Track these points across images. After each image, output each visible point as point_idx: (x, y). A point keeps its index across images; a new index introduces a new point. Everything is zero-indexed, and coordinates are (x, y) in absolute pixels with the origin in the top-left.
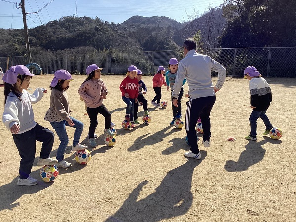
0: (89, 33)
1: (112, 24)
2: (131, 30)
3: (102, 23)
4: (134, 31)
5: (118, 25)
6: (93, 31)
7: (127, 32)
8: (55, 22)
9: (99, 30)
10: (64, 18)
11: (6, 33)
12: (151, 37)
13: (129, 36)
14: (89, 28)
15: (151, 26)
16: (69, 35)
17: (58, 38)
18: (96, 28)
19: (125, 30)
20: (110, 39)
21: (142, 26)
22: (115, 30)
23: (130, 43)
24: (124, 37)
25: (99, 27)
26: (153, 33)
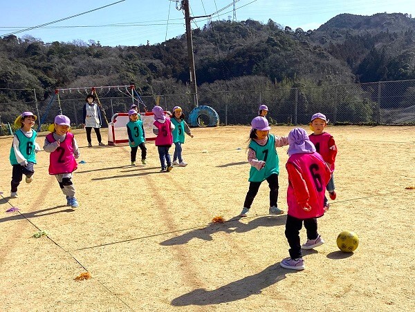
1: (299, 31)
2: (334, 42)
3: (281, 31)
5: (310, 33)
6: (265, 45)
8: (197, 31)
9: (275, 44)
10: (212, 23)
11: (114, 54)
12: (373, 53)
13: (331, 53)
14: (256, 40)
15: (373, 31)
16: (222, 55)
18: (269, 40)
19: (322, 41)
21: (355, 33)
22: (305, 43)
23: (332, 67)
24: (321, 55)
25: (276, 37)
26: (378, 46)
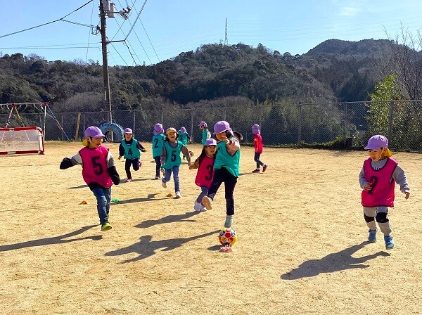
0: (243, 73)
1: (287, 55)
3: (269, 55)
4: (326, 66)
5: (298, 58)
6: (252, 68)
7: (313, 69)
8: (190, 54)
9: (262, 67)
10: (204, 47)
12: (356, 77)
13: (315, 77)
14: (244, 63)
15: (359, 57)
16: (210, 76)
17: (192, 81)
18: (257, 63)
19: (308, 65)
20: (280, 84)
22: (290, 67)
23: (315, 90)
24: (305, 78)
25: (263, 61)
26: (361, 71)
